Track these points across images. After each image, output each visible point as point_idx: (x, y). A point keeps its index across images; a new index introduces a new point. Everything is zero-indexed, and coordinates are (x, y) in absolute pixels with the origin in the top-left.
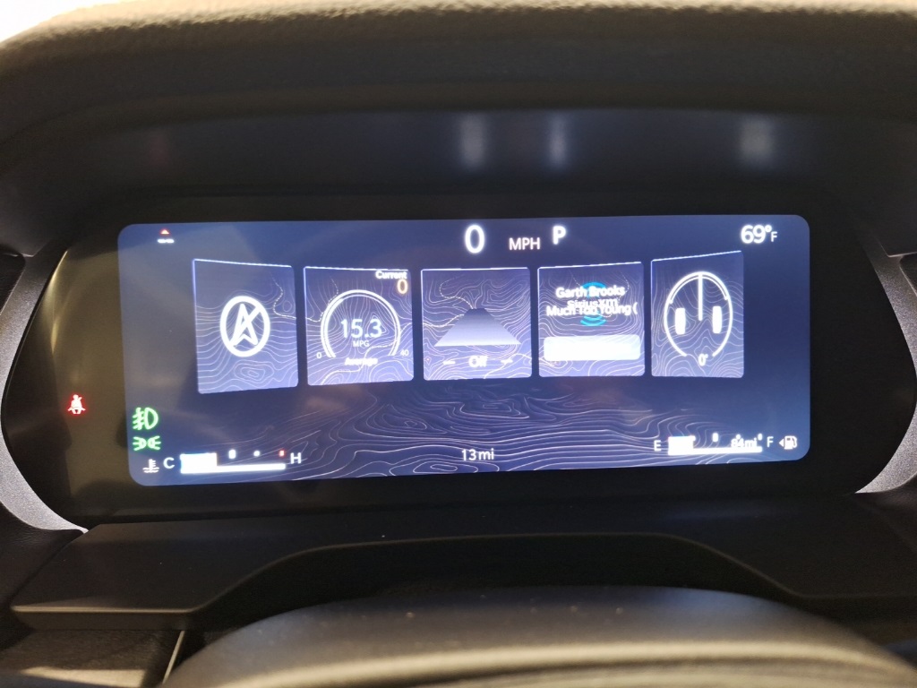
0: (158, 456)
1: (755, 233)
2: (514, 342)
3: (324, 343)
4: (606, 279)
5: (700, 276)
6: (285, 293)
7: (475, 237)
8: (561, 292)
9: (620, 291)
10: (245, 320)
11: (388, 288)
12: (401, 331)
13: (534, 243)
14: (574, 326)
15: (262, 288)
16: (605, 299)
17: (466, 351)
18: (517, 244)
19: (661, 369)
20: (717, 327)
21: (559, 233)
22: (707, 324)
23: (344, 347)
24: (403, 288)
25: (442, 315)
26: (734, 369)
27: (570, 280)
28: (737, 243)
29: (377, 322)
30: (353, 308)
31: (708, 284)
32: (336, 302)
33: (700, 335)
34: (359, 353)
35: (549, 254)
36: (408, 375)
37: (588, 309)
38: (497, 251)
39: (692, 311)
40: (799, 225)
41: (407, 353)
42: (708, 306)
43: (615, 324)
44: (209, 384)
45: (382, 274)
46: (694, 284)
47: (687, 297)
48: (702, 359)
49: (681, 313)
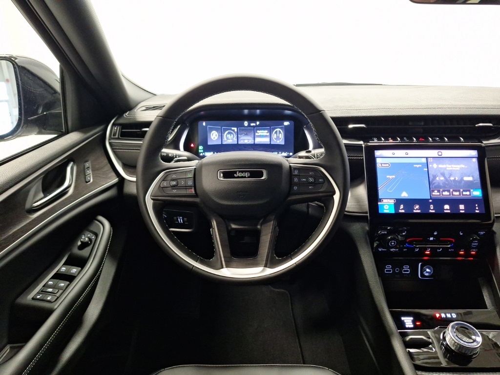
0: (202, 153)
1: (286, 123)
2: (251, 138)
3: (225, 138)
4: (264, 129)
5: (278, 130)
6: (220, 131)
7: (246, 123)
8: (258, 131)
9: (266, 131)
10: (214, 135)
11: (234, 130)
12: (235, 136)
13: (254, 124)
14: (260, 136)
15: (217, 130)
16: (265, 133)
17: (244, 139)
18: (252, 124)
19: (272, 143)
20: (280, 137)
21: (258, 123)
22: (279, 136)
23: (227, 139)
24: (236, 130)
25: (241, 135)
26: (283, 143)
27: (259, 130)
28: (283, 125)
29: (232, 135)
30: (229, 133)
31: (279, 131)
32: (227, 132)
33: (278, 138)
34: (229, 139)
35: (256, 126)
36: (236, 143)
37: (262, 134)
38: (249, 125)
39: (277, 134)
40: (293, 122)
41: (236, 140)
42: (279, 134)
43: (266, 136)
44: (209, 143)
45: (233, 128)
46: (277, 131)
47: (276, 132)
48: (278, 142)
49: (275, 135)
